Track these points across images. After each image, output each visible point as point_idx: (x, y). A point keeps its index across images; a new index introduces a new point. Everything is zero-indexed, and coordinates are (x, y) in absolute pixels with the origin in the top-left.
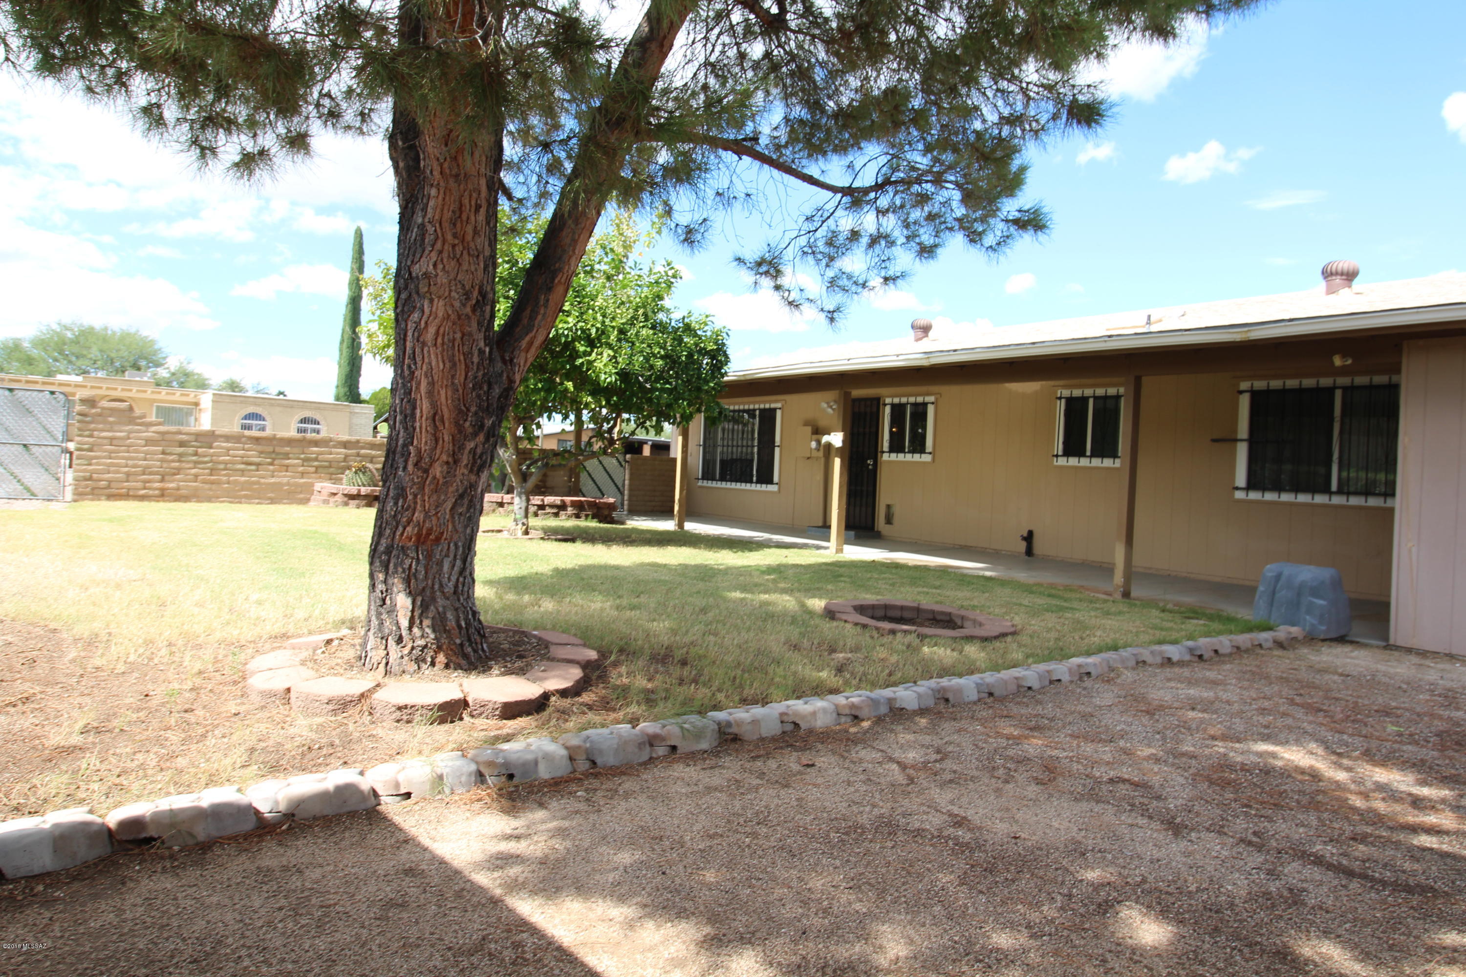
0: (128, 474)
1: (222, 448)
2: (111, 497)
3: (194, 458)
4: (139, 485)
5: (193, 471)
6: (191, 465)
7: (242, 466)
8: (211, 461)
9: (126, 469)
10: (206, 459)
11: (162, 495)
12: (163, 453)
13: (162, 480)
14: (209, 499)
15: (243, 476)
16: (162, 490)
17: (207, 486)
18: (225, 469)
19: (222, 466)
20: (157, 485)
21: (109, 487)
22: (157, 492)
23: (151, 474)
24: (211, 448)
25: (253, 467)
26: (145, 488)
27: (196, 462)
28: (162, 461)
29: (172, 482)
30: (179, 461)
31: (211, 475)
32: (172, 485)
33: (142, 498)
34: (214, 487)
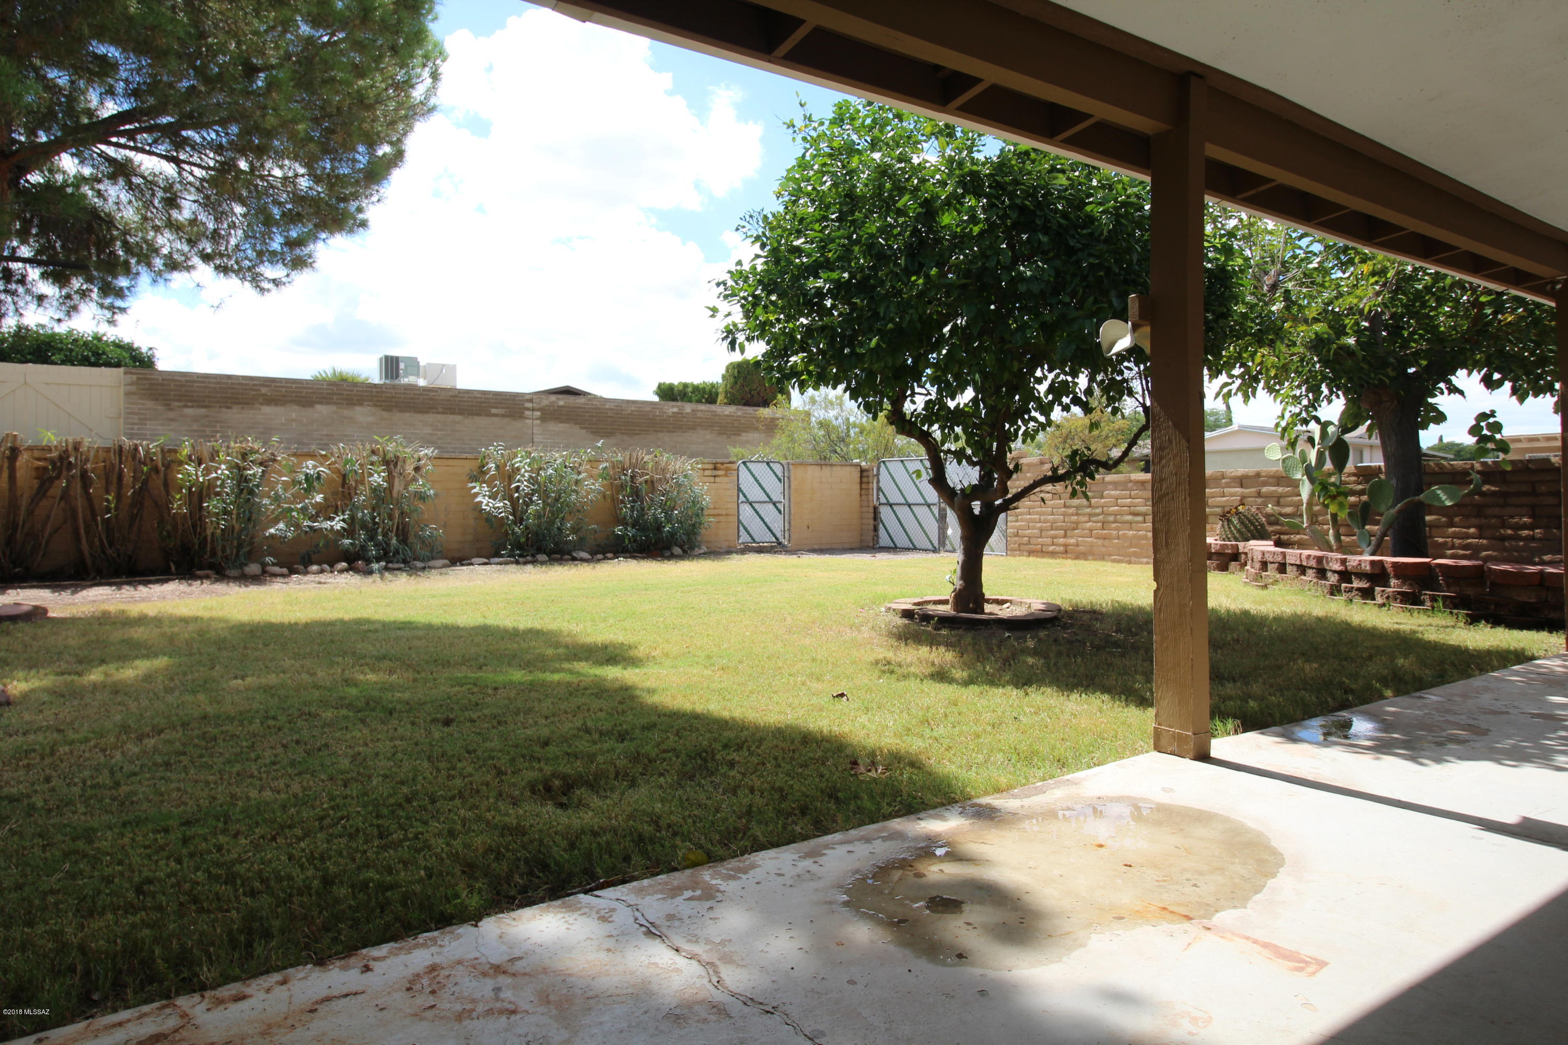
0: (1041, 530)
1: (1111, 497)
2: (1031, 553)
3: (1089, 510)
4: (1049, 541)
5: (1089, 525)
6: (1086, 518)
7: (1129, 518)
8: (1103, 513)
9: (1039, 525)
10: (1098, 511)
11: (1066, 552)
12: (1065, 506)
13: (1065, 536)
14: (1102, 557)
15: (1131, 529)
16: (1066, 545)
17: (1100, 542)
18: (1115, 522)
19: (1111, 518)
20: (1061, 540)
21: (1029, 543)
22: (1062, 548)
23: (1057, 529)
24: (1102, 497)
25: (1140, 518)
26: (1053, 544)
27: (1090, 515)
28: (1064, 515)
29: (1072, 537)
30: (1077, 514)
31: (1103, 529)
32: (1072, 541)
33: (1053, 555)
34: (1106, 542)
